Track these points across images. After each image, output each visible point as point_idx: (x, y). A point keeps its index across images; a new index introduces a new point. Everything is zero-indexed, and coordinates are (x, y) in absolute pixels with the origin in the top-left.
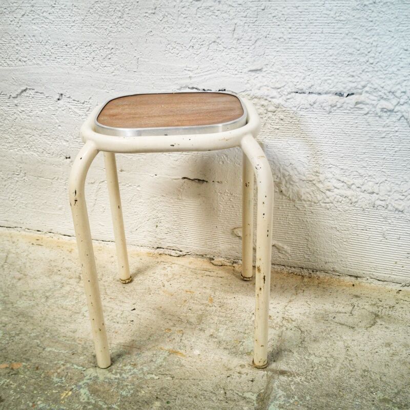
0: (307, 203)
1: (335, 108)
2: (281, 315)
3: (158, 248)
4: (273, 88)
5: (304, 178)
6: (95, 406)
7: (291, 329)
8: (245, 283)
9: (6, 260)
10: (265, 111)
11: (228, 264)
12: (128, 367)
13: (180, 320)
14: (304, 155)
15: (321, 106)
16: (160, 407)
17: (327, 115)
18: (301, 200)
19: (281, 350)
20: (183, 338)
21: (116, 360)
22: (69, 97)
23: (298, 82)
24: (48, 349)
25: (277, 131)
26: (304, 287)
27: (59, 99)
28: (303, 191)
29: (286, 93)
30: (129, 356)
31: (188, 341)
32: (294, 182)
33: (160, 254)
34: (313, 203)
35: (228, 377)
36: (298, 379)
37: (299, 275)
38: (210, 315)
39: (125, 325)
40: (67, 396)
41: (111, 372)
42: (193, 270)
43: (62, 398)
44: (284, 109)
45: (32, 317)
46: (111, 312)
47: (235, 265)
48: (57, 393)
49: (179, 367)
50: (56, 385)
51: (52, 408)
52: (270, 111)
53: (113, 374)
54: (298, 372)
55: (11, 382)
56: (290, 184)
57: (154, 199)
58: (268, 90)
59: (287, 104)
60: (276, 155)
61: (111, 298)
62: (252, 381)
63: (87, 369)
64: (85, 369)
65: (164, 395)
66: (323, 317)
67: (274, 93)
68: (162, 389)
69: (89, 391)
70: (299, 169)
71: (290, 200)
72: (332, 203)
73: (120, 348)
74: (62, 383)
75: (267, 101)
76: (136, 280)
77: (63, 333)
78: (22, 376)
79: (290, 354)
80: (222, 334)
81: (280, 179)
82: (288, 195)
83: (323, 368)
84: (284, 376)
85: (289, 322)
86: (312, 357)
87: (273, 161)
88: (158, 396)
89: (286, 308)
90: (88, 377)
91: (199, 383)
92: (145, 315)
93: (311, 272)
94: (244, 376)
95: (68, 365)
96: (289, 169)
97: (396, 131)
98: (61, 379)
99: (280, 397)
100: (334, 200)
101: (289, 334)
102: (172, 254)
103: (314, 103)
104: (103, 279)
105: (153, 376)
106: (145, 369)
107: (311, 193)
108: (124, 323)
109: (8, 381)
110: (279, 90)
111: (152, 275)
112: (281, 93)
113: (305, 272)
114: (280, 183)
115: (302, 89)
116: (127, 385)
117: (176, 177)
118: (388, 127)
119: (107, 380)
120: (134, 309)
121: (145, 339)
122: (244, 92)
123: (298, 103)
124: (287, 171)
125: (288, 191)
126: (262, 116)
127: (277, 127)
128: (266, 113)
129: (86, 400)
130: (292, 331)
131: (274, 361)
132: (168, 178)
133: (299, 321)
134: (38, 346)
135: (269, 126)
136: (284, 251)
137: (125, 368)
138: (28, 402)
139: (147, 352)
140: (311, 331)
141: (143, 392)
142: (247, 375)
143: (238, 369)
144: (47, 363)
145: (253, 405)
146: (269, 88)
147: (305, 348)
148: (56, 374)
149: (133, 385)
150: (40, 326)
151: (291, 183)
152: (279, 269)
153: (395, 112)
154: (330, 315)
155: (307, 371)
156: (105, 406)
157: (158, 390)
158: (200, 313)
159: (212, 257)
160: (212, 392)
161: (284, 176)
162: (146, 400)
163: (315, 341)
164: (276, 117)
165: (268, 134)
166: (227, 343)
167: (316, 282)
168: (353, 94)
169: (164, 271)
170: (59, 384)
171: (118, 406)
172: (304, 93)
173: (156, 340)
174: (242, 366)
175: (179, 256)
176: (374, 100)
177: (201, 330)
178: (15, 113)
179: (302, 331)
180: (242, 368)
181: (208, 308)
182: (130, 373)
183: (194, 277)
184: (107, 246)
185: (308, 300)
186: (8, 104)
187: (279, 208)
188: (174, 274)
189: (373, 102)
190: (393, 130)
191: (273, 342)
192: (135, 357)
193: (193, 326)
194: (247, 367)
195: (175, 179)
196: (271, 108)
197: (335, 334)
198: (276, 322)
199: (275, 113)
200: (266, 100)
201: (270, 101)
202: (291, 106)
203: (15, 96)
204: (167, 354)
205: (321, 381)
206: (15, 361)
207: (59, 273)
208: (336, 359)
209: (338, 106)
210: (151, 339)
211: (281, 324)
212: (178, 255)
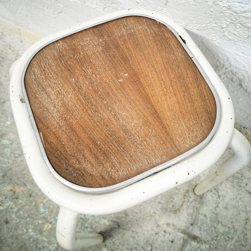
19: (199, 213)
35: (156, 234)
40: (48, 229)
48: (42, 223)
50: (42, 215)
54: (205, 239)
62: (172, 242)
66: (238, 182)
79: (205, 219)
83: (225, 238)
84: (195, 241)
86: (219, 226)
94: (167, 235)
98: (45, 210)
101: (209, 196)
131: (192, 224)
138: (24, 228)
140: (225, 197)
142: (170, 234)
143: (165, 227)
147: (217, 214)
148: (42, 204)
154: (244, 181)
155: (213, 239)
163: (225, 208)
166: (162, 197)
170: (44, 215)
174: (168, 225)
179: (218, 195)
194: (171, 226)
197: (242, 204)
208: (235, 231)
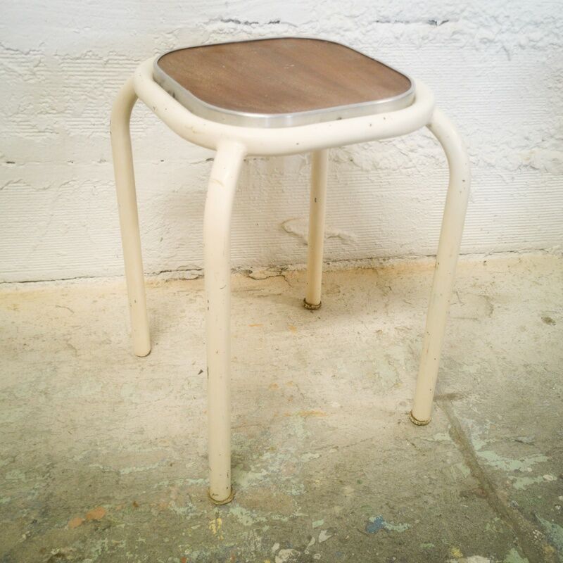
0: (384, 171)
1: (426, 41)
2: (390, 326)
3: (161, 272)
4: (346, 16)
6: (272, 524)
11: (274, 274)
15: (410, 40)
16: (354, 491)
17: (416, 51)
18: (377, 169)
20: (303, 392)
24: (125, 471)
26: (386, 282)
28: (379, 156)
29: (366, 23)
31: (312, 393)
33: (167, 281)
34: (391, 171)
36: (473, 399)
37: (368, 268)
40: (219, 527)
43: (215, 531)
47: (284, 273)
48: (199, 528)
49: (332, 432)
50: (188, 518)
51: (214, 551)
53: (255, 472)
55: (114, 541)
58: (341, 19)
59: (366, 38)
65: (346, 475)
67: (349, 24)
69: (244, 507)
72: (415, 167)
74: (194, 511)
77: (125, 438)
78: (123, 526)
80: (345, 371)
82: (360, 165)
84: (456, 400)
85: (407, 332)
88: (341, 479)
91: (374, 443)
95: (179, 483)
97: (494, 67)
98: (187, 506)
99: (472, 426)
100: (417, 162)
102: (186, 278)
103: (401, 35)
105: (310, 455)
106: (292, 449)
107: (390, 158)
109: (106, 541)
110: (356, 19)
112: (358, 23)
113: (375, 263)
115: (387, 17)
116: (288, 480)
117: (197, 161)
118: (485, 61)
119: (254, 484)
120: (202, 372)
121: (253, 409)
122: (307, 23)
123: (381, 36)
132: (181, 163)
134: (104, 472)
136: (351, 241)
137: (264, 458)
138: (170, 559)
139: (272, 426)
141: (317, 481)
144: (144, 492)
145: (455, 447)
146: (341, 17)
149: (297, 477)
152: (342, 267)
153: (495, 43)
156: (285, 519)
157: (333, 471)
158: (294, 350)
159: (249, 268)
160: (397, 449)
162: (331, 490)
166: (361, 381)
167: (394, 272)
168: (448, 21)
171: (302, 511)
172: (389, 22)
175: (197, 278)
176: (473, 28)
177: (315, 373)
181: (299, 341)
182: (277, 463)
183: (243, 302)
184: (73, 286)
185: (405, 299)
189: (472, 31)
190: (490, 66)
193: (302, 372)
195: (195, 163)
198: (392, 336)
200: (338, 33)
201: (343, 36)
202: (371, 41)
204: (301, 419)
205: (496, 392)
206: (89, 507)
209: (431, 38)
210: (262, 405)
212: (195, 277)
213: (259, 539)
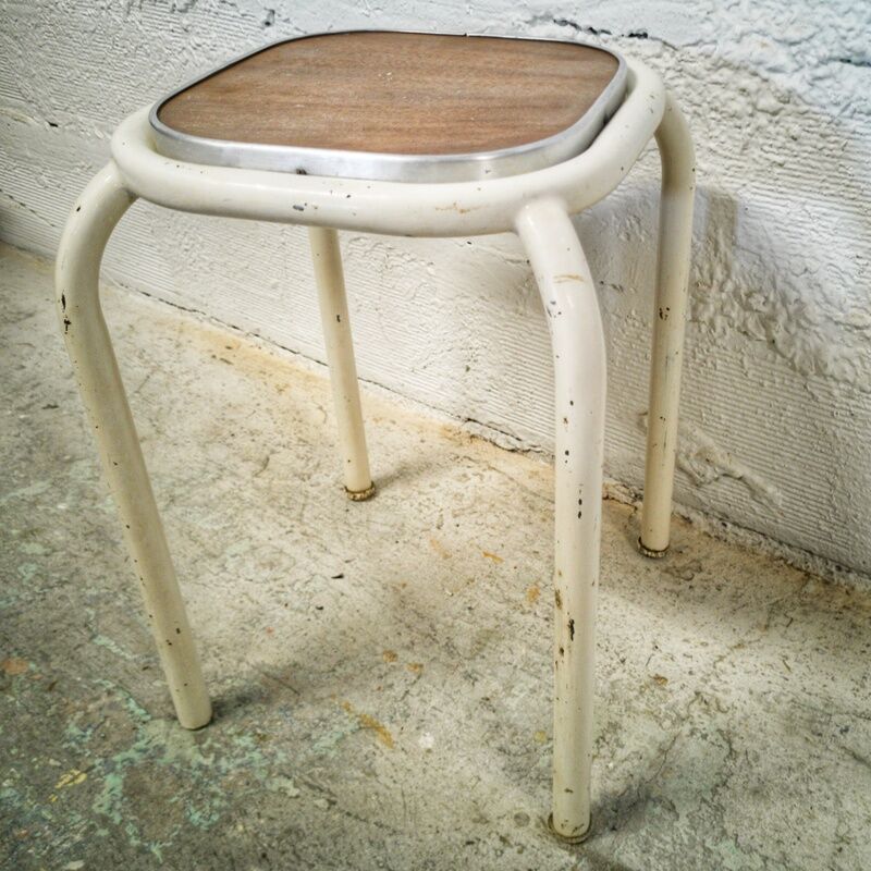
0: (842, 386)
2: (694, 683)
3: (469, 420)
4: (779, 41)
5: (840, 316)
6: (116, 832)
7: (704, 737)
8: (641, 564)
9: (141, 387)
10: (750, 109)
11: (624, 498)
12: (246, 741)
13: (431, 636)
14: (849, 252)
18: (825, 377)
19: (648, 797)
20: (414, 690)
21: (229, 713)
22: (287, 21)
23: (851, 30)
24: (102, 640)
25: (779, 170)
26: (799, 609)
27: (268, 24)
28: (832, 351)
29: (815, 61)
30: (264, 708)
31: (423, 701)
32: (810, 322)
33: (473, 436)
34: (856, 391)
35: (469, 843)
37: (799, 569)
38: (513, 636)
39: (300, 615)
40: (71, 784)
41: (201, 743)
42: (530, 497)
43: (60, 785)
44: (804, 108)
45: (114, 544)
46: (286, 571)
47: (637, 503)
48: (55, 768)
49: (362, 775)
50: (65, 746)
51: (26, 808)
52: (762, 111)
53: (201, 751)
56: (799, 325)
57: (464, 301)
58: (764, 45)
59: (815, 93)
60: (770, 241)
61: (304, 534)
63: (152, 719)
64: (149, 717)
65: (284, 852)
66: (812, 721)
67: (781, 57)
68: (289, 831)
69: (125, 787)
70: (829, 287)
71: (793, 368)
73: (256, 678)
74: (80, 744)
75: (757, 79)
76: (384, 495)
78: (11, 699)
79: (668, 817)
80: (512, 703)
81: (774, 305)
82: (789, 356)
85: (707, 712)
86: (726, 847)
87: (760, 255)
88: (269, 852)
89: (719, 665)
90: (141, 744)
91: (389, 840)
92: (358, 600)
93: (834, 569)
94: (510, 853)
95: (119, 697)
96: (800, 283)
98: (85, 731)
101: (694, 749)
102: (498, 442)
104: (314, 477)
105: (289, 784)
106: (281, 757)
107: (857, 362)
108: (299, 610)
110: (794, 49)
111: (428, 490)
112: (798, 58)
113: (817, 566)
114: (773, 318)
115: (862, 53)
116: (214, 795)
117: (514, 257)
119: (177, 766)
120: (340, 577)
121: (324, 667)
122: (695, 44)
123: (847, 94)
124: (794, 289)
125: (792, 344)
126: (738, 123)
127: (780, 159)
128: (751, 115)
129: (103, 810)
130: (704, 743)
131: (614, 829)
132: (494, 256)
133: (739, 714)
134: (86, 626)
135: (756, 153)
136: (766, 498)
137: (237, 741)
139: (309, 707)
140: (757, 758)
141: (240, 828)
142: (520, 852)
143: (506, 826)
144: (79, 679)
146: (767, 40)
147: (720, 809)
148: (79, 715)
149: (229, 799)
150: (117, 573)
151: (803, 322)
152: (749, 542)
154: (835, 719)
156: (135, 842)
157: (278, 833)
158: (490, 624)
161: (784, 301)
162: (234, 856)
163: (756, 792)
164: (778, 128)
165: (752, 176)
166: (515, 734)
167: (840, 601)
169: (459, 485)
170: (73, 744)
171: (165, 851)
172: (868, 64)
173: (348, 679)
174: (521, 819)
175: (513, 451)
177: (468, 676)
178: (184, 48)
179: (731, 749)
180: (519, 825)
181: (516, 616)
182: (239, 761)
183: (523, 515)
185: (792, 655)
186: (171, 26)
187: (762, 385)
188: (478, 499)
191: (636, 762)
192: (276, 715)
193: (454, 662)
194: (532, 824)
195: (512, 261)
196: (768, 102)
197: (825, 787)
198: (671, 701)
199: (777, 118)
200: (755, 74)
201: (766, 80)
202: (824, 101)
203: (183, 7)
204: (352, 726)
207: (230, 440)
210: (339, 670)
211: (683, 713)
212: (511, 447)
213: (78, 838)
